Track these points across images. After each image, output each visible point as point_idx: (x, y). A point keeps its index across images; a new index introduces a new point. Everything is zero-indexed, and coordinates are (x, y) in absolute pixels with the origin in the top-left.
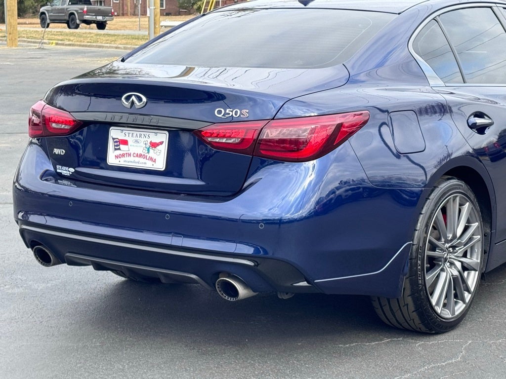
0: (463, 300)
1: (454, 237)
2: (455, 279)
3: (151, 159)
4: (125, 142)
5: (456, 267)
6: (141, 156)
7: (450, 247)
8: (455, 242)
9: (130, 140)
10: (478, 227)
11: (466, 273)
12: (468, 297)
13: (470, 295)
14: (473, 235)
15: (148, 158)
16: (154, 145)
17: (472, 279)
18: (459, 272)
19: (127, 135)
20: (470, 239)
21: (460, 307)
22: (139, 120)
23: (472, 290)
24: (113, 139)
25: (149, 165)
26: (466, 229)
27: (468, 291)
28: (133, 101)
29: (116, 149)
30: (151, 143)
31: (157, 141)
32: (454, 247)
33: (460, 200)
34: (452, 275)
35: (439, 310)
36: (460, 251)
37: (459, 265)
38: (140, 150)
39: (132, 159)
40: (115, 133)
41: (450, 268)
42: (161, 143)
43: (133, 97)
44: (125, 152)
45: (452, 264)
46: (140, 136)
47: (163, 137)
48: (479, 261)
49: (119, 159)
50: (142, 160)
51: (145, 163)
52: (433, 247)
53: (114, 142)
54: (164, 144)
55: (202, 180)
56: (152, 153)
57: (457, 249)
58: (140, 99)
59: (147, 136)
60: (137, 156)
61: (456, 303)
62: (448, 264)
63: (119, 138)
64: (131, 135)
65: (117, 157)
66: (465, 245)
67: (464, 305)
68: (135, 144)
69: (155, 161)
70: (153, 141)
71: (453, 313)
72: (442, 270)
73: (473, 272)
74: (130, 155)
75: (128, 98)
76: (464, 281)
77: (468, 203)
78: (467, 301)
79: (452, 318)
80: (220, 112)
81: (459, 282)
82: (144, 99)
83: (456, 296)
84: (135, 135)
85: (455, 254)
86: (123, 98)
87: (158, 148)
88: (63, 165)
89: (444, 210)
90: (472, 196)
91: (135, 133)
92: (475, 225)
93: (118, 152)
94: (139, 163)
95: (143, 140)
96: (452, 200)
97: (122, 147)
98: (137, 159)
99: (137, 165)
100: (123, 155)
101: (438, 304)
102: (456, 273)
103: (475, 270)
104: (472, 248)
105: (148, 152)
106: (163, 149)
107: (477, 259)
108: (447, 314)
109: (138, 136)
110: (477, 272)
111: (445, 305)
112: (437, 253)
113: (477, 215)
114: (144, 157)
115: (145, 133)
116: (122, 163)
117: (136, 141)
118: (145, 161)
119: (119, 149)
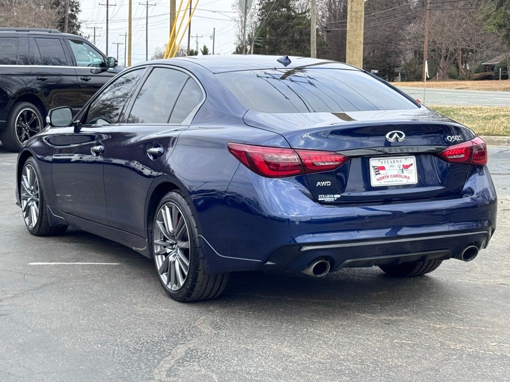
3: (406, 177)
4: (383, 168)
6: (397, 176)
9: (387, 167)
15: (403, 177)
16: (406, 167)
19: (384, 163)
24: (374, 167)
25: (405, 182)
28: (395, 137)
29: (376, 174)
30: (403, 166)
31: (408, 164)
38: (395, 173)
39: (390, 179)
40: (374, 163)
42: (412, 165)
44: (384, 175)
46: (394, 162)
47: (412, 160)
49: (380, 181)
50: (398, 179)
51: (402, 181)
53: (375, 169)
54: (413, 165)
55: (443, 186)
56: (406, 173)
59: (399, 162)
60: (394, 176)
64: (386, 162)
65: (378, 180)
69: (409, 178)
70: (405, 164)
74: (388, 177)
75: (391, 135)
80: (450, 139)
82: (404, 135)
84: (389, 162)
86: (387, 136)
87: (409, 168)
91: (389, 160)
93: (378, 176)
94: (396, 181)
95: (396, 164)
97: (381, 172)
98: (394, 179)
99: (396, 183)
100: (383, 178)
105: (403, 173)
106: (414, 169)
109: (392, 162)
114: (400, 176)
115: (397, 160)
116: (383, 183)
117: (391, 166)
118: (401, 179)
119: (379, 174)
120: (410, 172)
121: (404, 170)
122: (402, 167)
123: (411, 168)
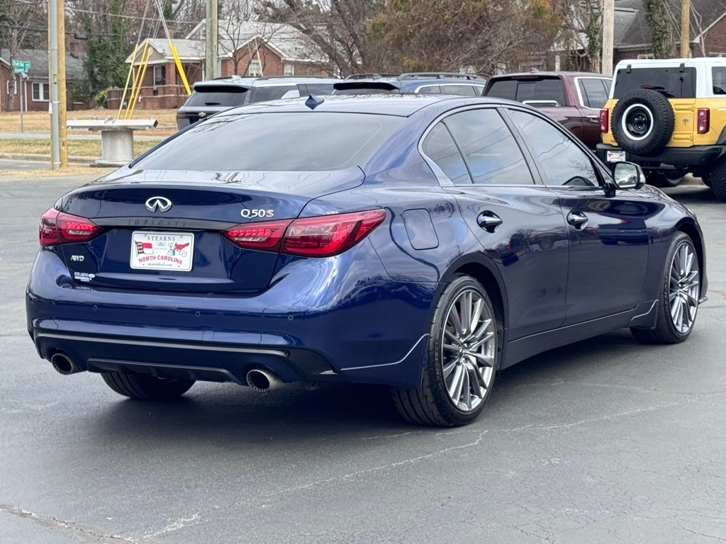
0: (480, 396)
1: (469, 331)
2: (471, 373)
3: (177, 261)
4: (149, 246)
5: (471, 362)
6: (166, 258)
7: (464, 342)
8: (469, 337)
9: (154, 243)
10: (491, 323)
11: (481, 370)
12: (483, 392)
13: (486, 390)
14: (486, 331)
15: (173, 260)
16: (179, 247)
17: (487, 375)
18: (474, 366)
19: (151, 238)
20: (484, 335)
21: (476, 402)
22: (165, 223)
23: (487, 385)
24: (137, 243)
25: (174, 267)
26: (479, 325)
27: (484, 386)
28: (157, 205)
29: (139, 253)
30: (176, 245)
31: (183, 243)
32: (468, 342)
33: (473, 296)
34: (468, 370)
35: (456, 402)
36: (475, 346)
37: (474, 360)
38: (164, 253)
39: (156, 261)
40: (137, 237)
41: (466, 362)
42: (187, 245)
43: (158, 202)
44: (149, 256)
45: (467, 359)
46: (165, 239)
47: (189, 239)
48: (493, 357)
49: (143, 263)
50: (167, 262)
51: (171, 265)
52: (449, 341)
53: (138, 246)
54: (190, 246)
56: (178, 255)
57: (471, 344)
58: (164, 203)
59: (172, 239)
60: (162, 258)
61: (472, 398)
62: (464, 359)
63: (143, 242)
64: (154, 238)
65: (140, 260)
66: (479, 341)
67: (481, 400)
68: (160, 247)
69: (181, 262)
70: (179, 243)
71: (470, 407)
72: (458, 364)
73: (487, 368)
74: (154, 258)
75: (152, 203)
76: (480, 377)
77: (480, 300)
78: (483, 396)
79: (469, 411)
80: (246, 213)
81: (475, 378)
82: (169, 203)
83: (472, 392)
84: (159, 238)
85: (470, 350)
86: (147, 204)
87: (183, 249)
88: (81, 271)
89: (458, 305)
90: (484, 293)
91: (159, 236)
92: (488, 321)
93: (141, 256)
94: (164, 265)
95: (167, 242)
96: (465, 295)
97: (145, 250)
98: (162, 262)
99: (163, 267)
100: (147, 258)
101: (455, 396)
102: (471, 367)
103: (490, 366)
104: (486, 343)
105: (174, 254)
106: (189, 250)
107: (491, 355)
108: (464, 407)
109: (163, 239)
110: (492, 368)
111: (461, 400)
112: (453, 347)
113: (490, 312)
114: (170, 259)
115: (170, 236)
116: (146, 266)
117: (160, 244)
118: (170, 262)
119: (143, 252)
120: (184, 255)
121: (176, 251)
122: (174, 247)
123: (185, 249)
